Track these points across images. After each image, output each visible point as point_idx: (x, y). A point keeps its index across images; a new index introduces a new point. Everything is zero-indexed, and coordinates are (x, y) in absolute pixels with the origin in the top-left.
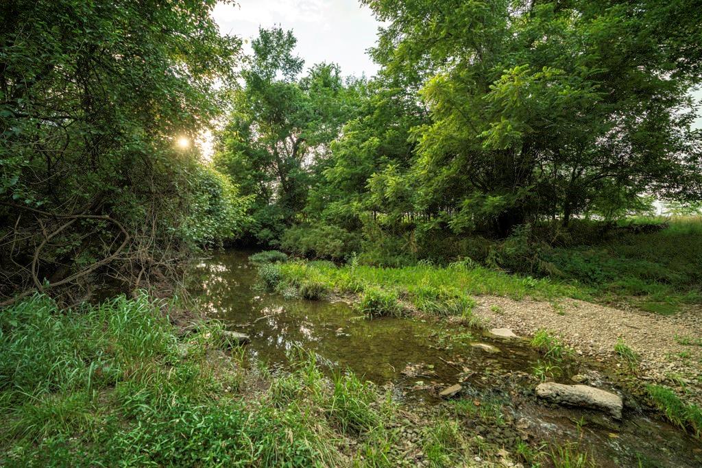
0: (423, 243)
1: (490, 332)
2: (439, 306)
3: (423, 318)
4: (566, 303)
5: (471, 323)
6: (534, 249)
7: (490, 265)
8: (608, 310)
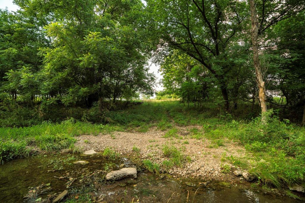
0: (47, 112)
1: (84, 153)
2: (56, 145)
3: (45, 154)
4: (115, 134)
5: (74, 151)
6: (103, 112)
7: (84, 120)
8: (130, 134)
